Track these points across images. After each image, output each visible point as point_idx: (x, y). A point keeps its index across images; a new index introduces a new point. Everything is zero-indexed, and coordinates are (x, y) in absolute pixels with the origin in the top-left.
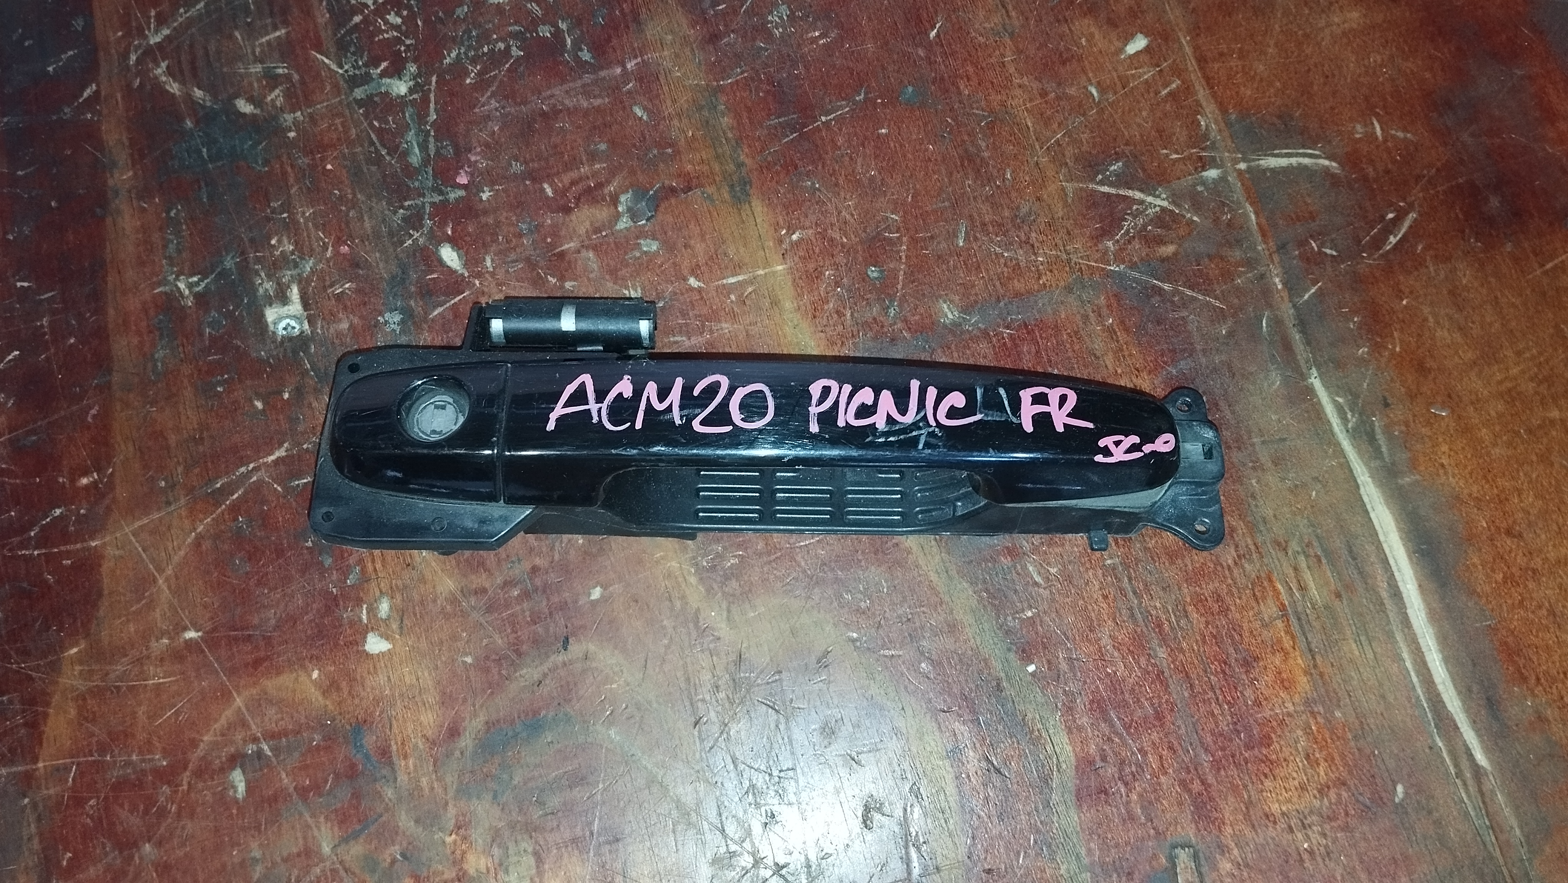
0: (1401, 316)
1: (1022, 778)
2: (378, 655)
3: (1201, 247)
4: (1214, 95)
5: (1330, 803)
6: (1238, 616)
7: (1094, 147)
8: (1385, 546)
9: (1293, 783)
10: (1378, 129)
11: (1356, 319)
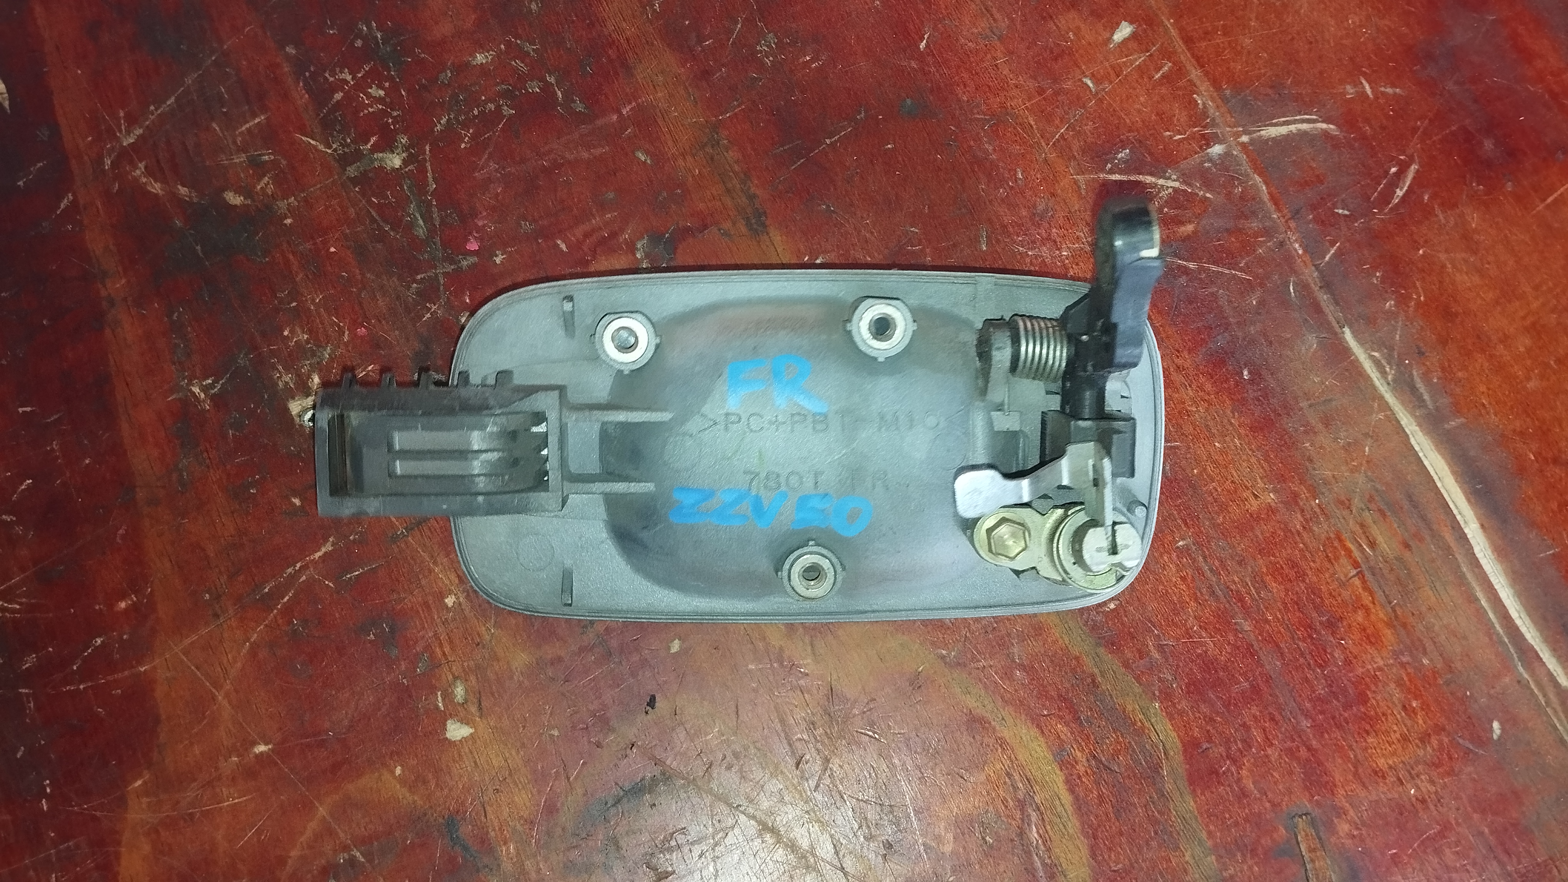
0: (1420, 265)
1: (1133, 772)
2: (460, 741)
3: (1218, 223)
4: (1207, 74)
5: (1434, 750)
6: (1315, 579)
7: (1099, 137)
8: (1443, 491)
9: (1395, 737)
10: (1367, 87)
11: (1378, 274)
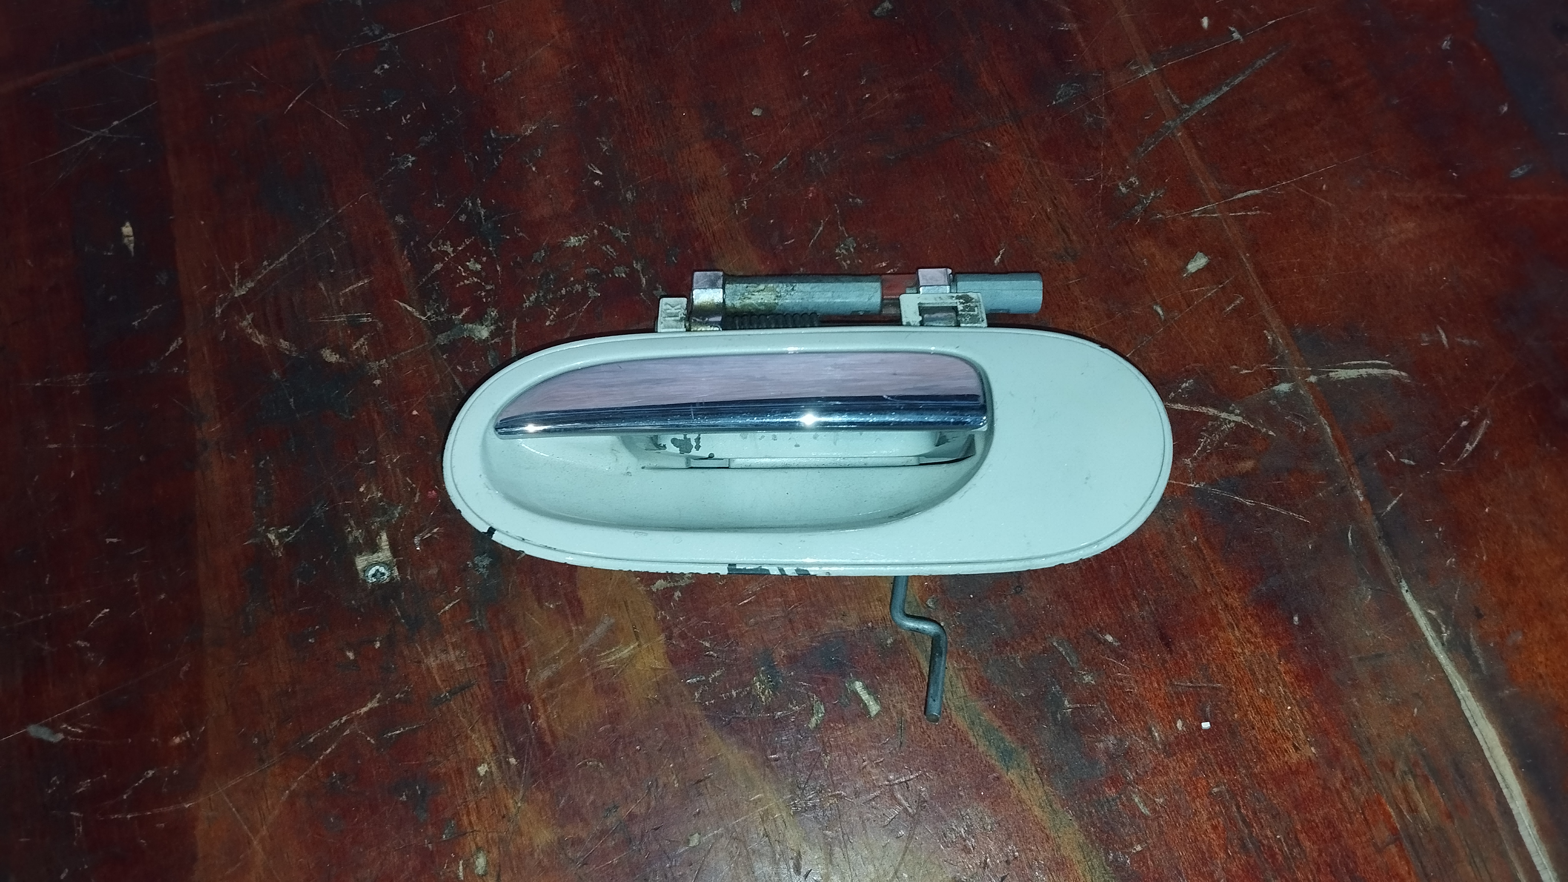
0: (1485, 524)
3: (1279, 462)
4: (1279, 310)
6: (1350, 842)
7: (1165, 365)
8: (1494, 763)
10: (1444, 336)
11: (1440, 530)
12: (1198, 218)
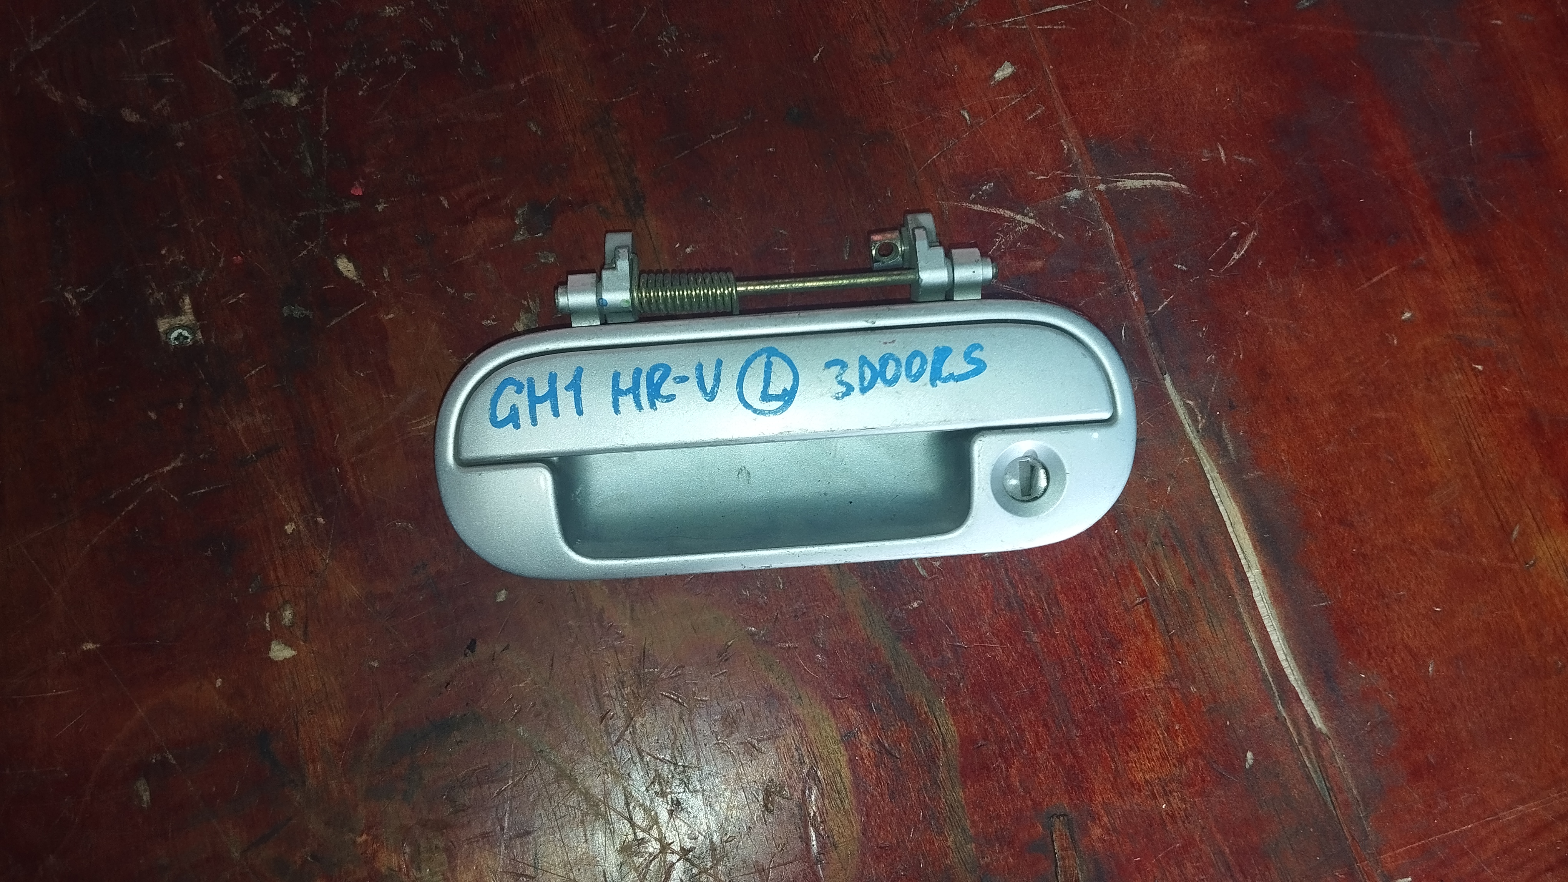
0: (1244, 326)
1: (912, 758)
2: (282, 661)
3: (1066, 263)
4: (1076, 121)
5: (1189, 771)
6: (1103, 602)
7: (968, 167)
8: (1232, 535)
9: (1155, 754)
10: (1223, 153)
11: (1204, 329)
12: (1008, 29)
